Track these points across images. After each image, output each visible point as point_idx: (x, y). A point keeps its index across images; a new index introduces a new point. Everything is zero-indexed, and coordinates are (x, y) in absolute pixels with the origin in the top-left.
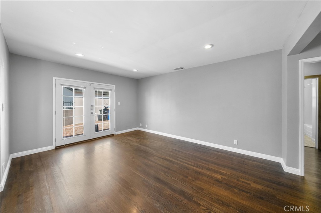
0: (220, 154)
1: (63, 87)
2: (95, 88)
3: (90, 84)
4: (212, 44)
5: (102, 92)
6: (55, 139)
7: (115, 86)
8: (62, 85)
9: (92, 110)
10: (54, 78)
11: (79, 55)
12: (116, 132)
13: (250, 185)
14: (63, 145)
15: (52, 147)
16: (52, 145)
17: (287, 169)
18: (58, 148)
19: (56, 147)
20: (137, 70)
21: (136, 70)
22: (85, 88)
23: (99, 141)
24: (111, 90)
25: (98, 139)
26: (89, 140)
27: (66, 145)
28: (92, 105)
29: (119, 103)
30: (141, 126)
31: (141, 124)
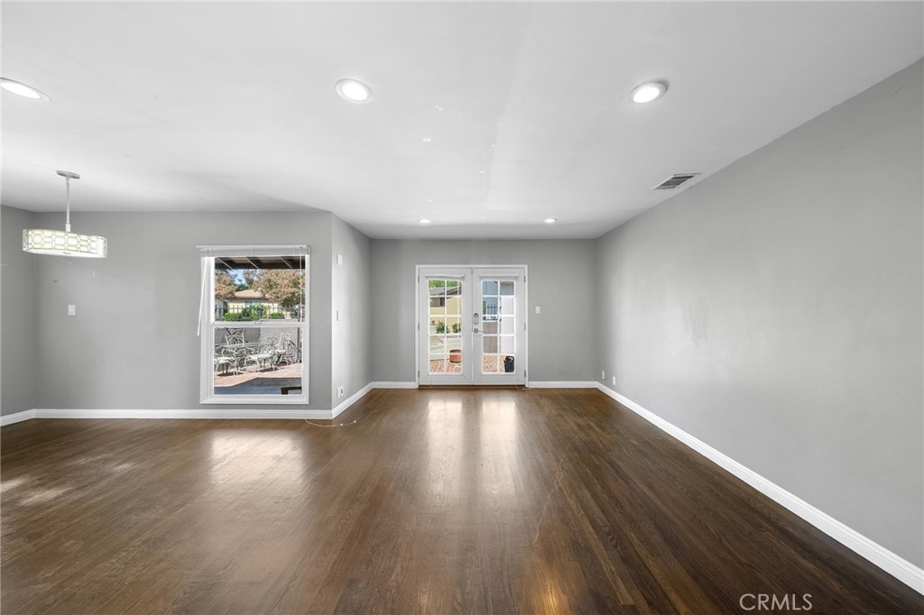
1: (428, 280)
2: (481, 277)
3: (472, 270)
6: (419, 371)
7: (526, 267)
8: (427, 277)
9: (475, 324)
10: (417, 266)
11: (425, 221)
12: (529, 380)
14: (429, 385)
15: (414, 385)
16: (415, 381)
18: (422, 388)
19: (420, 386)
20: (556, 220)
21: (553, 221)
22: (463, 278)
23: (492, 394)
24: (516, 278)
25: (486, 389)
26: (470, 386)
27: (432, 386)
28: (475, 314)
29: (538, 310)
30: (603, 377)
31: (603, 373)
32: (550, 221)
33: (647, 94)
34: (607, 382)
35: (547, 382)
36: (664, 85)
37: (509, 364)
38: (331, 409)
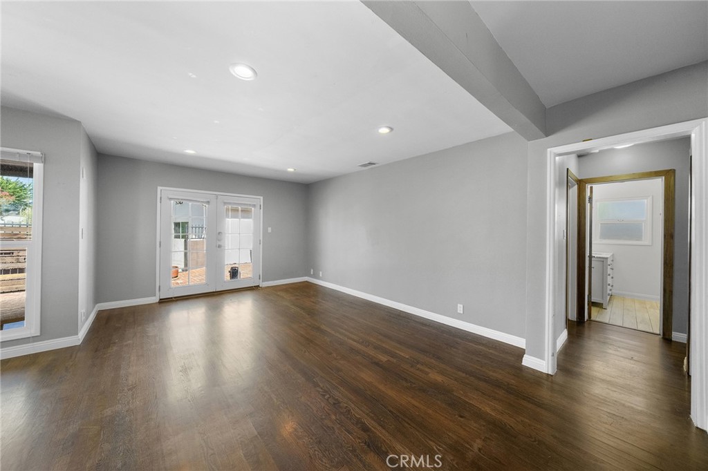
0: (424, 328)
1: (172, 202)
2: (225, 203)
3: (217, 196)
4: (391, 126)
5: (238, 210)
6: (160, 287)
7: (262, 198)
8: (171, 199)
9: (219, 240)
10: (159, 188)
11: (190, 152)
12: (263, 281)
13: (427, 373)
14: (172, 298)
15: (155, 299)
16: (155, 295)
17: (528, 361)
18: (163, 301)
19: (160, 299)
20: (295, 170)
21: (293, 170)
22: (208, 203)
24: (254, 206)
26: (214, 292)
27: (175, 298)
28: (219, 233)
29: (270, 230)
30: (312, 273)
31: (312, 270)
32: (291, 170)
33: (384, 131)
34: (316, 276)
35: (276, 281)
36: (391, 129)
37: (234, 273)
38: (77, 334)
